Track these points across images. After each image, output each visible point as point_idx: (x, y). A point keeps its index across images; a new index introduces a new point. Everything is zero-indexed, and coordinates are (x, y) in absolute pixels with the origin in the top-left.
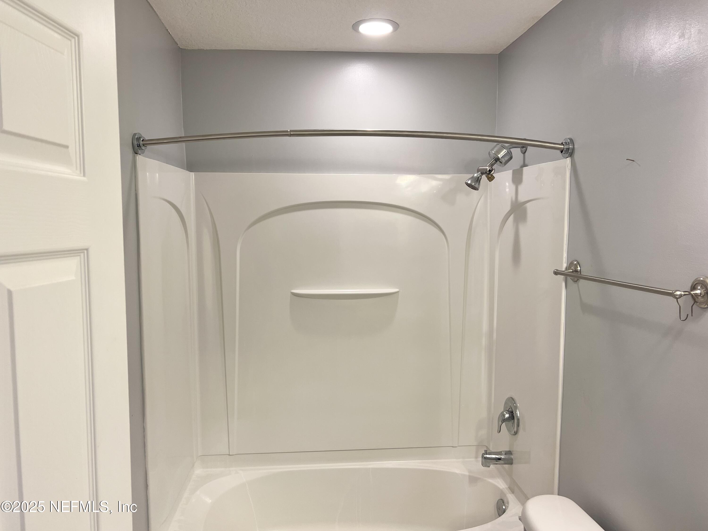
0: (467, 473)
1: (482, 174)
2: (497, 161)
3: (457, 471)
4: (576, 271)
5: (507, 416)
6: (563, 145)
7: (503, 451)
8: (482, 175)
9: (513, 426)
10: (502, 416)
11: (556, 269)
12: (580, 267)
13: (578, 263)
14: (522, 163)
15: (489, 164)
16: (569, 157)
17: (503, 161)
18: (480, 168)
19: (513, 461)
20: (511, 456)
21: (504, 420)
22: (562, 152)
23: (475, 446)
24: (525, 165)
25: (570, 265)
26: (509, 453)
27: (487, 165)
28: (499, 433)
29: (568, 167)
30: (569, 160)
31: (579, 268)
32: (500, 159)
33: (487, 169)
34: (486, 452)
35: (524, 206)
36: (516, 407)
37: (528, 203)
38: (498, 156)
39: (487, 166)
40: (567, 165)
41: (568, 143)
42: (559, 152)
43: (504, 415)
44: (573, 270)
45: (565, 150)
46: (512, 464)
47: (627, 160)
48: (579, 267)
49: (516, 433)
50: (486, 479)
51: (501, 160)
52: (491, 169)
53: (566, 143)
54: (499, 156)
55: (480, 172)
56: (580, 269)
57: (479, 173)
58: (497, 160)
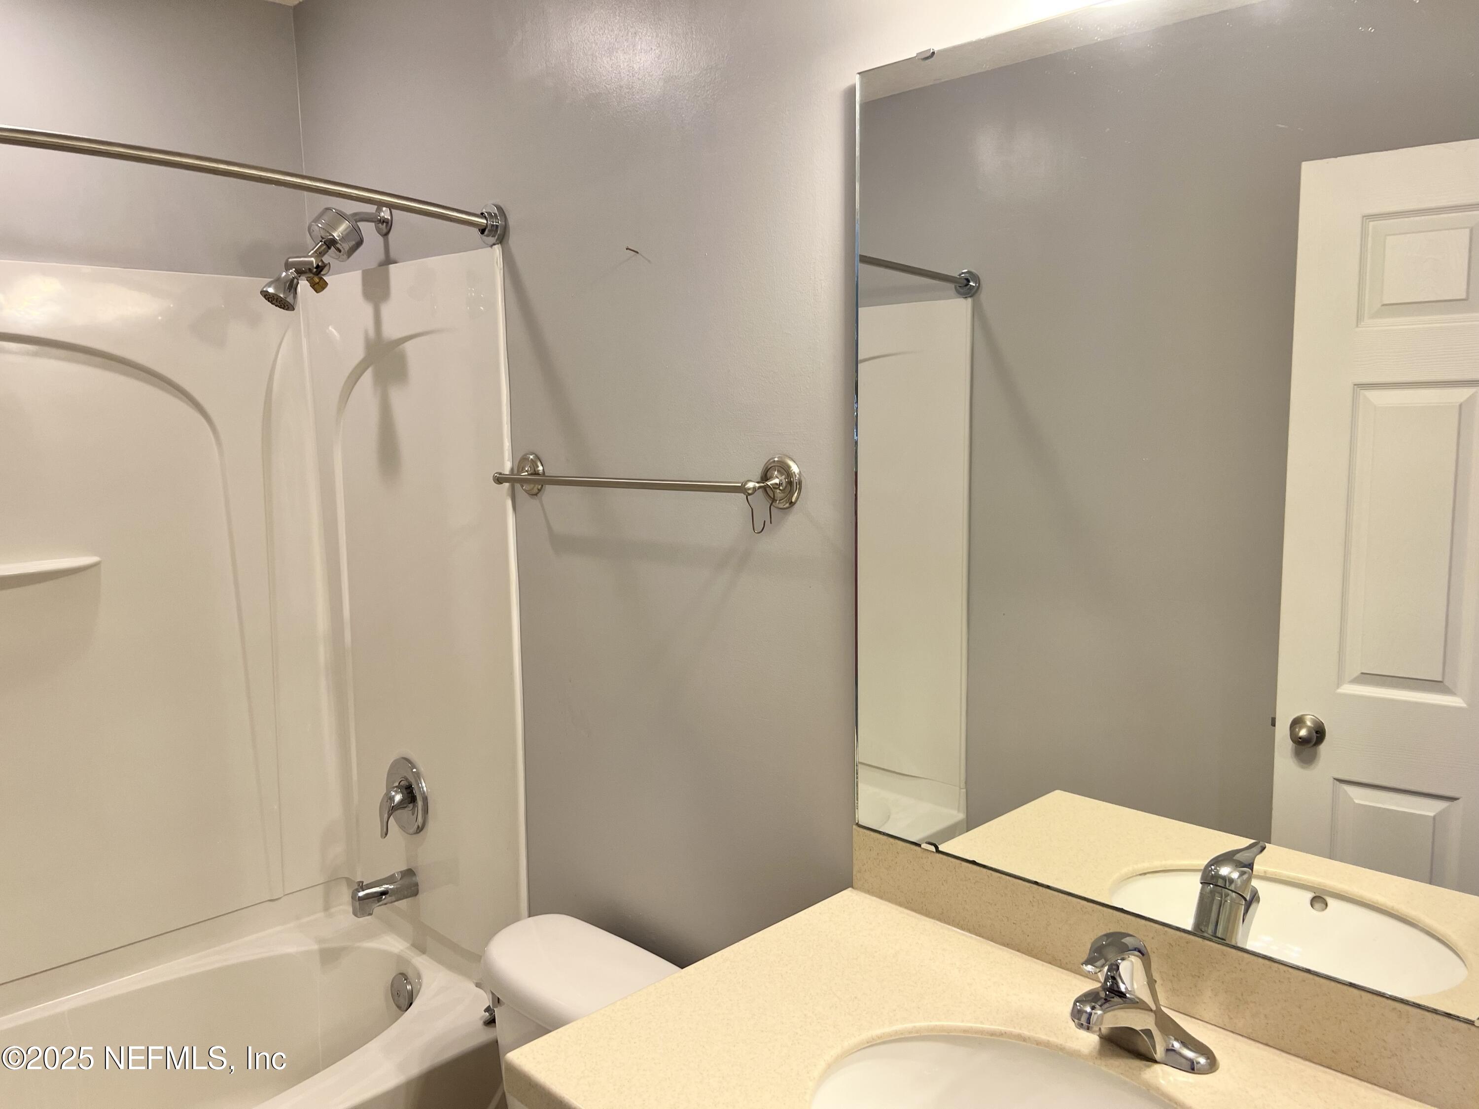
0: (315, 947)
1: (300, 272)
2: (329, 246)
3: (291, 949)
4: (536, 473)
5: (398, 798)
6: (485, 218)
7: (398, 873)
8: (299, 277)
9: (413, 814)
10: (387, 801)
11: (497, 471)
12: (542, 466)
13: (538, 458)
14: (381, 256)
15: (312, 252)
16: (498, 244)
17: (346, 247)
18: (290, 260)
19: (419, 887)
20: (414, 879)
21: (392, 808)
22: (483, 231)
23: (324, 884)
24: (388, 260)
25: (521, 462)
26: (410, 873)
27: (310, 254)
28: (384, 838)
29: (497, 265)
30: (497, 249)
31: (541, 468)
32: (337, 243)
33: (312, 262)
34: (361, 884)
35: (401, 347)
36: (418, 775)
37: (408, 340)
38: (333, 234)
39: (311, 256)
40: (496, 261)
41: (493, 215)
42: (475, 231)
43: (392, 799)
44: (529, 473)
45: (489, 227)
46: (415, 893)
47: (627, 249)
48: (539, 464)
49: (420, 829)
50: (358, 944)
51: (341, 245)
52: (320, 264)
53: (490, 214)
54: (335, 234)
55: (294, 269)
56: (543, 469)
57: (291, 271)
58: (330, 243)
